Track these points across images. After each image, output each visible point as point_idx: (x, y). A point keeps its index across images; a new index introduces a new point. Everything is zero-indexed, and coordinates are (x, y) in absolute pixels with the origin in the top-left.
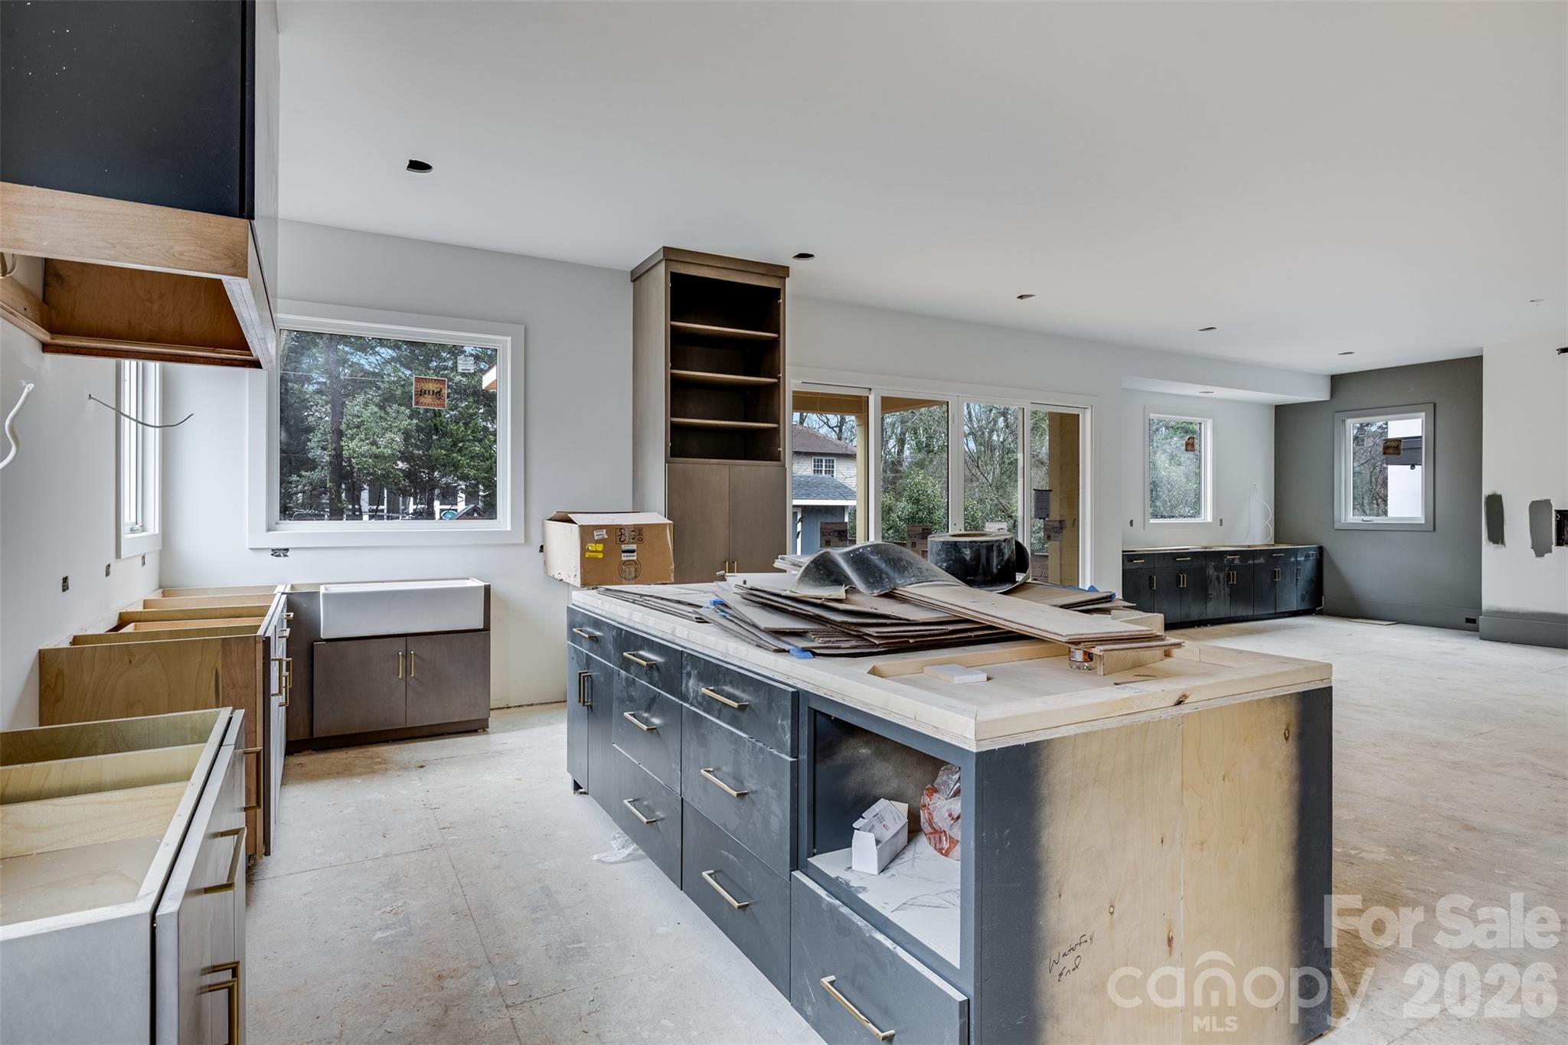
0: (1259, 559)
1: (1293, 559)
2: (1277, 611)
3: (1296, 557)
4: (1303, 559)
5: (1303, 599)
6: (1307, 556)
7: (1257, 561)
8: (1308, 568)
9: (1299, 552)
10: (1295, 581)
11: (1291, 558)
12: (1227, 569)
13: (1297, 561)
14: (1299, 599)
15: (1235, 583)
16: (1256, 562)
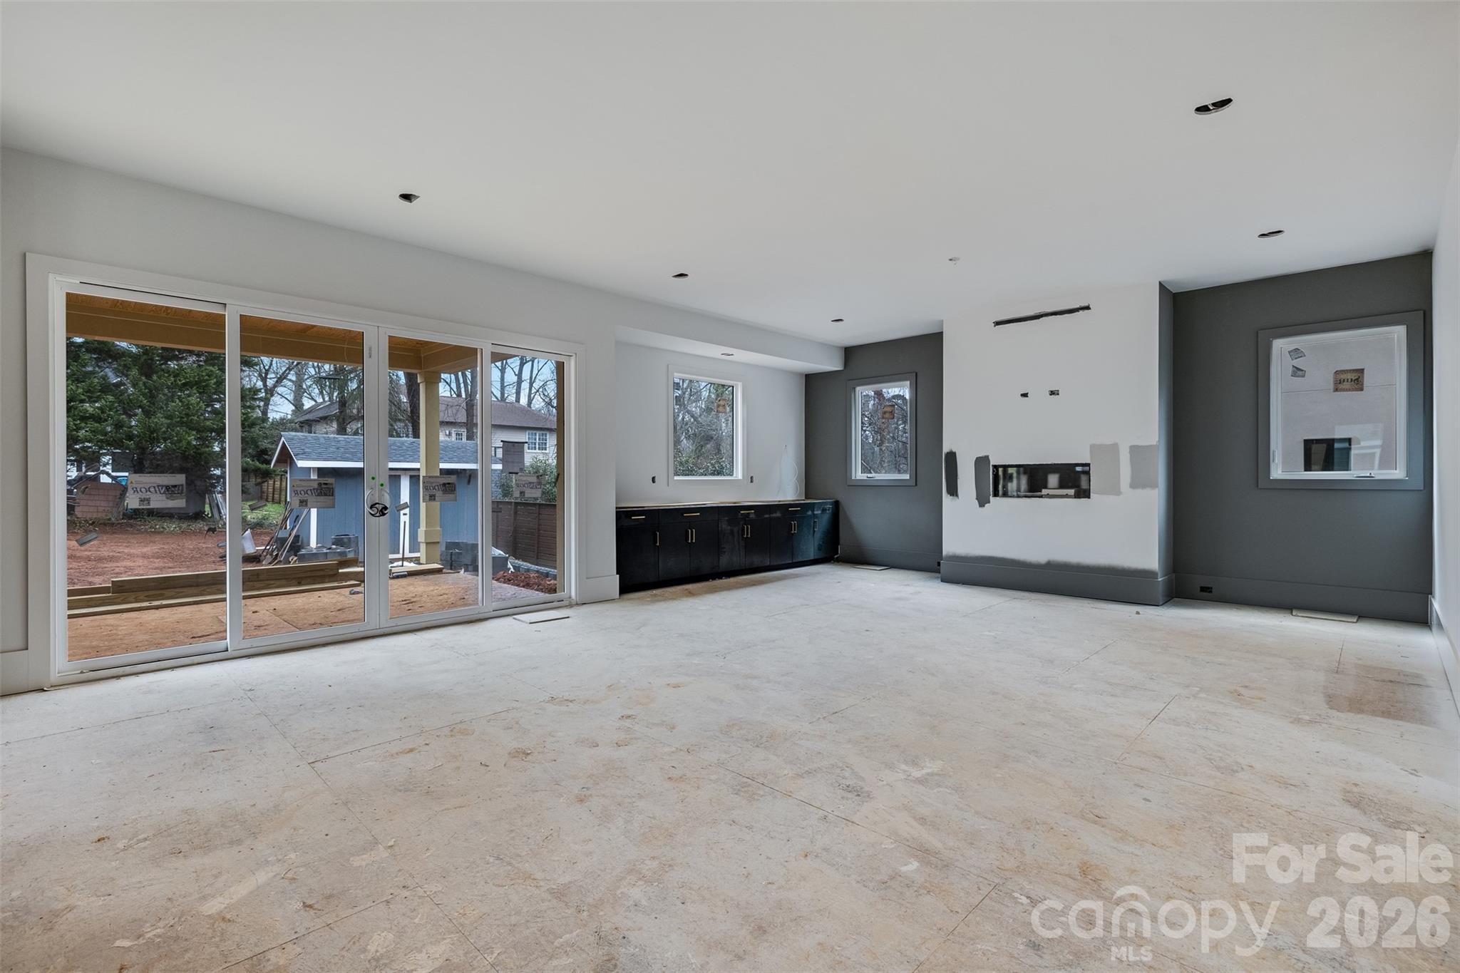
0: (776, 513)
1: (810, 513)
2: (794, 561)
3: (813, 511)
4: (819, 512)
5: (819, 549)
6: (824, 510)
7: (774, 515)
8: (823, 521)
9: (816, 506)
10: (812, 532)
11: (807, 511)
12: (741, 523)
13: (814, 514)
14: (816, 548)
15: (749, 536)
16: (772, 515)
